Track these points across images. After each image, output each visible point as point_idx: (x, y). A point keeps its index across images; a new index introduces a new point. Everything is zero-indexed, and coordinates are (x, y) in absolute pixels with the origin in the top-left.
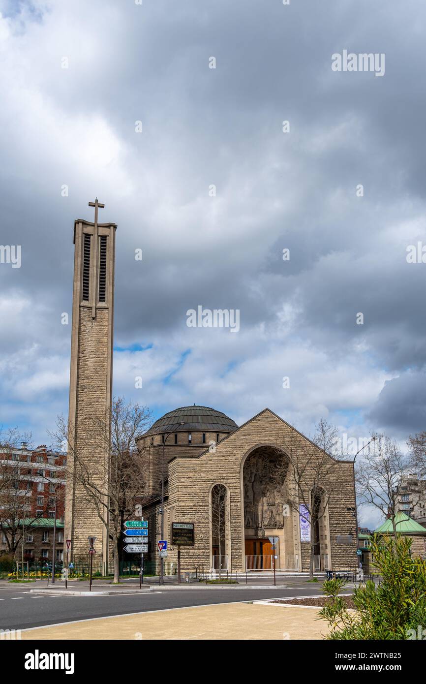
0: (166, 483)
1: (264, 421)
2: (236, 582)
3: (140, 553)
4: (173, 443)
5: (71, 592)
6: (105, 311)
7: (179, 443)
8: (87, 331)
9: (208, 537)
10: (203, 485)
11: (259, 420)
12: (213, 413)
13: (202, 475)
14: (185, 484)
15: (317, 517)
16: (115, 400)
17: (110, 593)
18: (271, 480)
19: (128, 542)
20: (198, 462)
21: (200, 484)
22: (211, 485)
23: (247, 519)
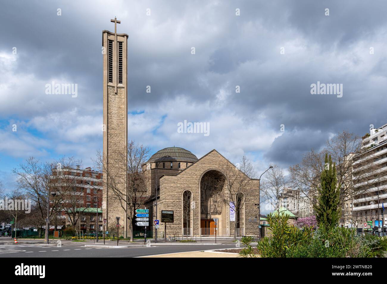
0: (159, 189)
1: (212, 156)
2: (195, 241)
3: (145, 227)
4: (162, 167)
5: (107, 246)
6: (123, 89)
7: (166, 168)
8: (112, 101)
9: (181, 218)
10: (179, 190)
11: (210, 156)
12: (184, 151)
13: (178, 185)
14: (169, 190)
15: (239, 209)
16: (130, 142)
17: (128, 247)
18: (215, 188)
19: (137, 220)
20: (176, 178)
21: (177, 190)
22: (183, 191)
23: (202, 209)
